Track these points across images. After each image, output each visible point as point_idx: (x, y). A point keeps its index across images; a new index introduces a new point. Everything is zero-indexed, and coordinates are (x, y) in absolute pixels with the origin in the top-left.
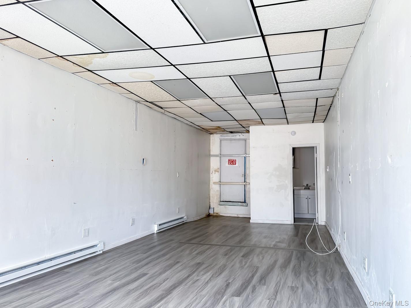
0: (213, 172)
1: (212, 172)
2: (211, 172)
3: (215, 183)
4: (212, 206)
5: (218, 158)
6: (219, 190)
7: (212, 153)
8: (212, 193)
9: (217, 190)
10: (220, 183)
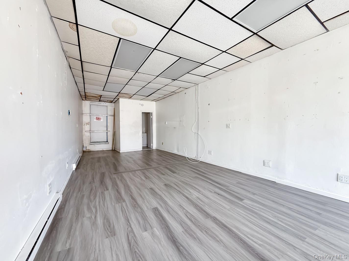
0: (85, 125)
2: (83, 124)
3: (86, 131)
4: (84, 146)
5: (88, 116)
6: (90, 135)
7: (84, 112)
8: (84, 137)
9: (88, 136)
10: (90, 131)
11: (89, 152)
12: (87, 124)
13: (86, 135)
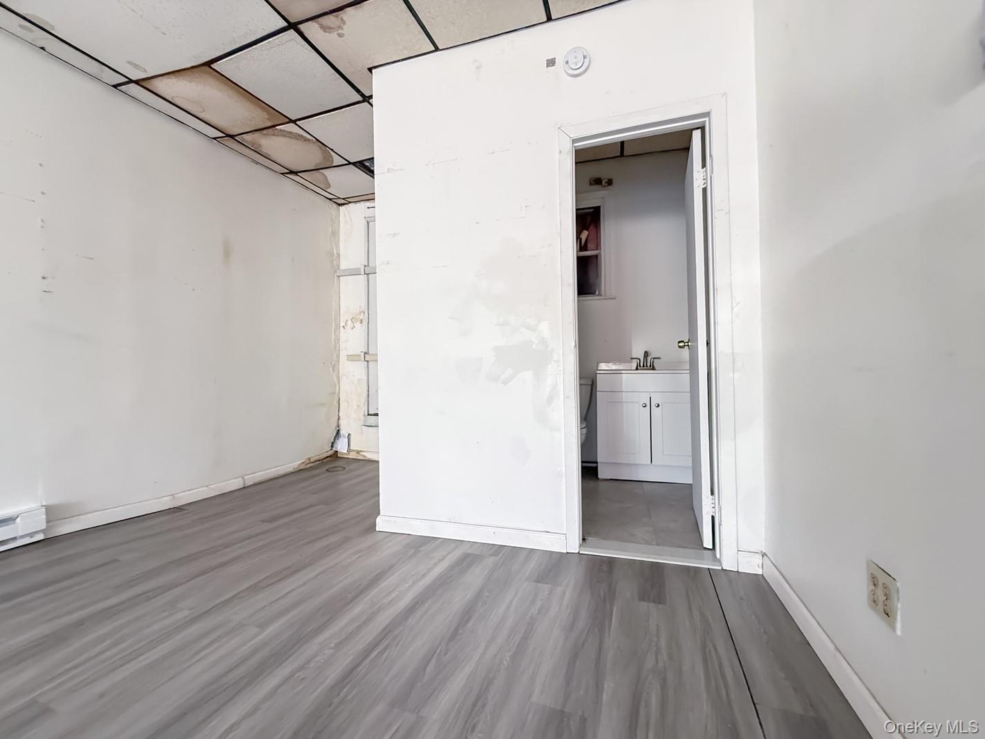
1: (344, 325)
2: (342, 324)
3: (351, 358)
4: (344, 430)
5: (361, 279)
6: (365, 378)
7: (343, 265)
9: (360, 380)
10: (367, 357)
12: (357, 322)
13: (352, 375)
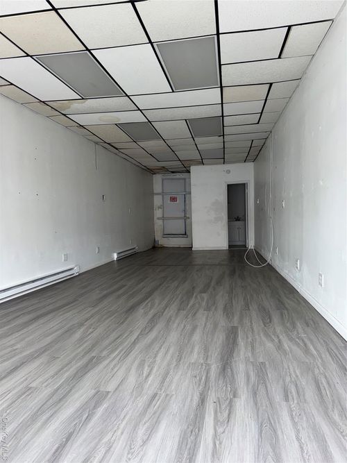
0: (156, 209)
3: (158, 219)
4: (157, 239)
5: (161, 196)
7: (155, 192)
8: (156, 227)
10: (163, 218)
11: (163, 248)
12: (159, 208)
13: (158, 224)
